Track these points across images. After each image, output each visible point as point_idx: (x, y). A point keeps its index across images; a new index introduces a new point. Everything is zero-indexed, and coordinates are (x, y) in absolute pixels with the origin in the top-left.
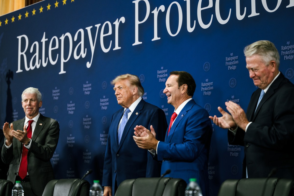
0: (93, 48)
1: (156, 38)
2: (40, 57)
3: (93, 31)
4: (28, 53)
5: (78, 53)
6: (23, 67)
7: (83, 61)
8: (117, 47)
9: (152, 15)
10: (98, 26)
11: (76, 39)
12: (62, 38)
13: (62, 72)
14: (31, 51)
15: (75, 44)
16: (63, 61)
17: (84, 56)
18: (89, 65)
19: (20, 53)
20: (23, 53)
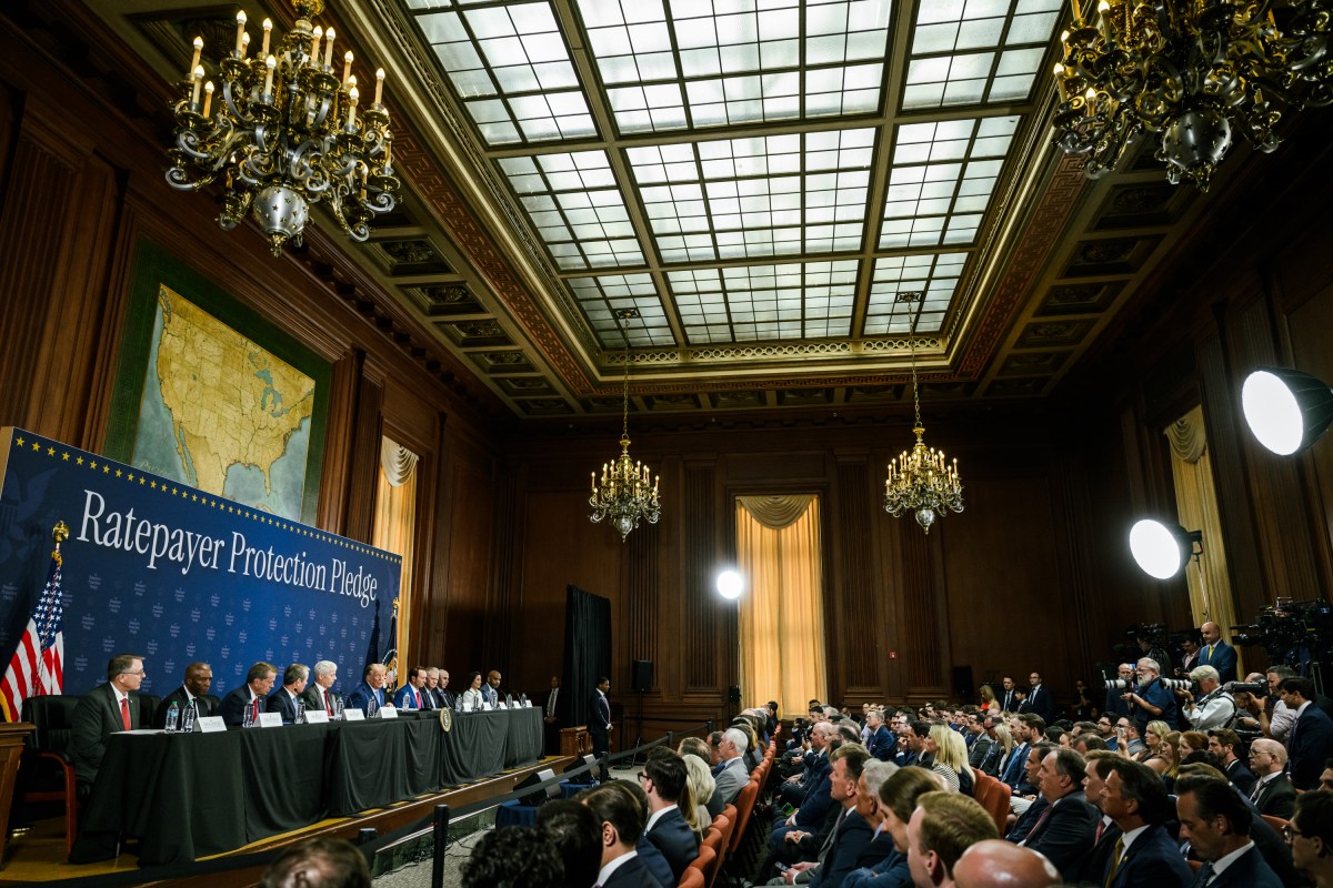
0: (191, 557)
1: (246, 573)
2: (122, 535)
3: (194, 538)
4: (102, 520)
5: (175, 553)
6: (90, 533)
7: (178, 565)
8: (214, 566)
9: (245, 553)
10: (199, 536)
11: (173, 537)
12: (157, 528)
13: (151, 566)
14: (109, 520)
15: (172, 542)
16: (154, 554)
17: (180, 559)
18: (184, 572)
19: (87, 515)
20: (94, 518)
